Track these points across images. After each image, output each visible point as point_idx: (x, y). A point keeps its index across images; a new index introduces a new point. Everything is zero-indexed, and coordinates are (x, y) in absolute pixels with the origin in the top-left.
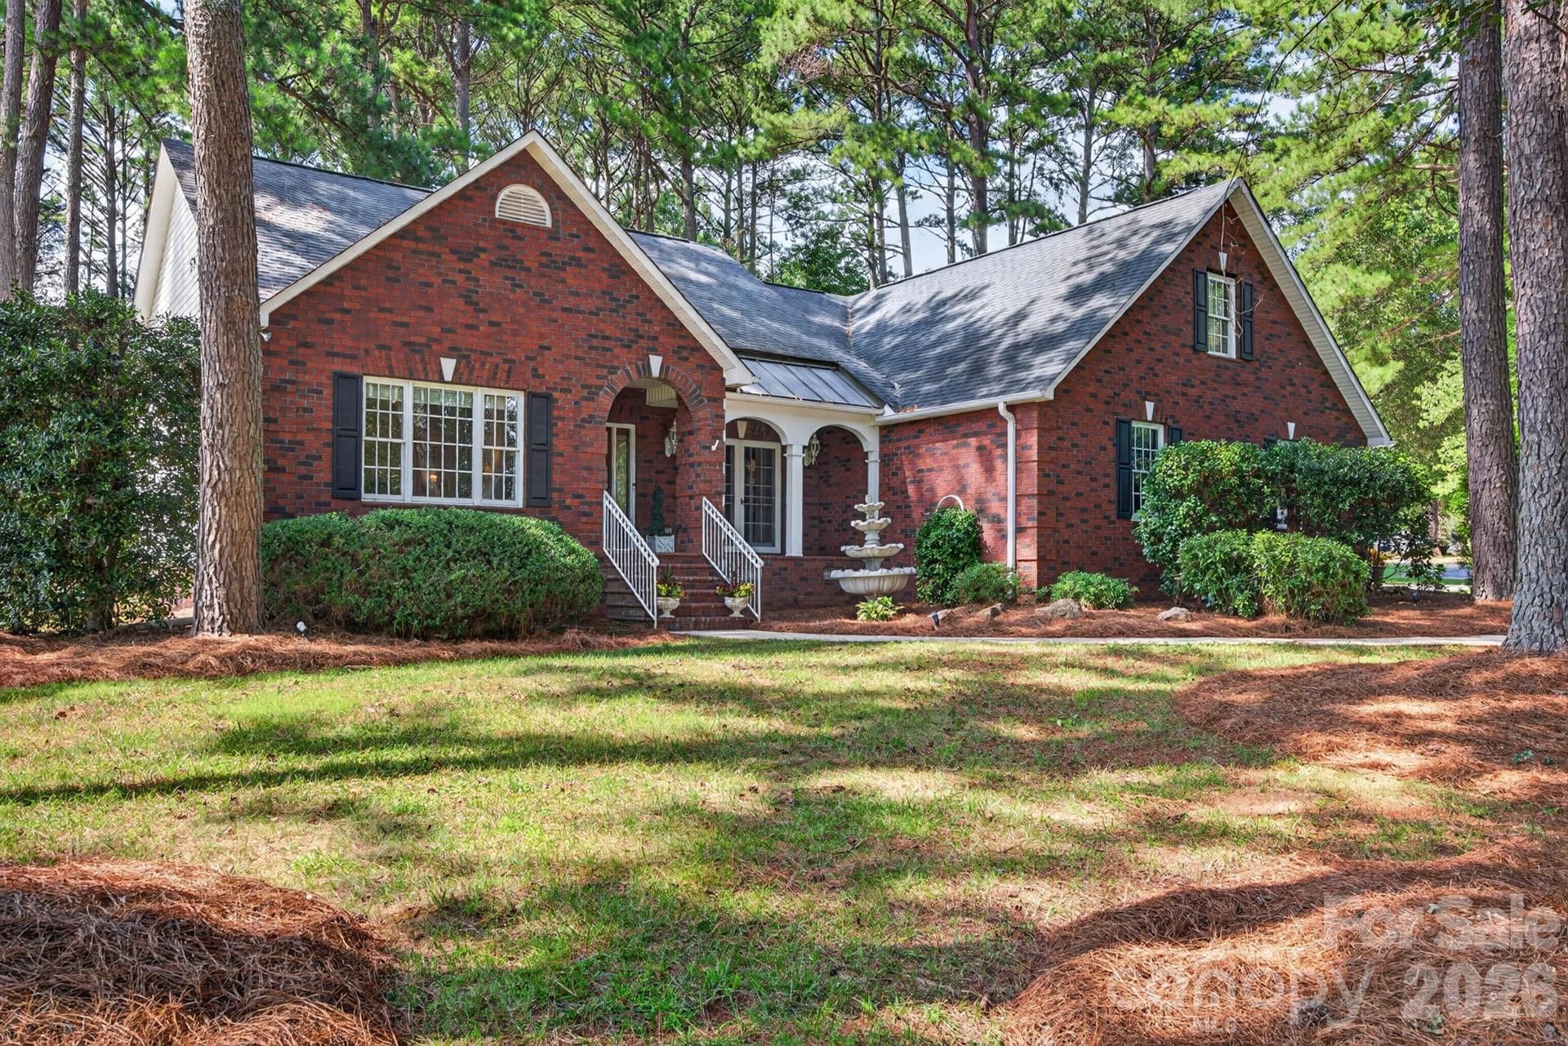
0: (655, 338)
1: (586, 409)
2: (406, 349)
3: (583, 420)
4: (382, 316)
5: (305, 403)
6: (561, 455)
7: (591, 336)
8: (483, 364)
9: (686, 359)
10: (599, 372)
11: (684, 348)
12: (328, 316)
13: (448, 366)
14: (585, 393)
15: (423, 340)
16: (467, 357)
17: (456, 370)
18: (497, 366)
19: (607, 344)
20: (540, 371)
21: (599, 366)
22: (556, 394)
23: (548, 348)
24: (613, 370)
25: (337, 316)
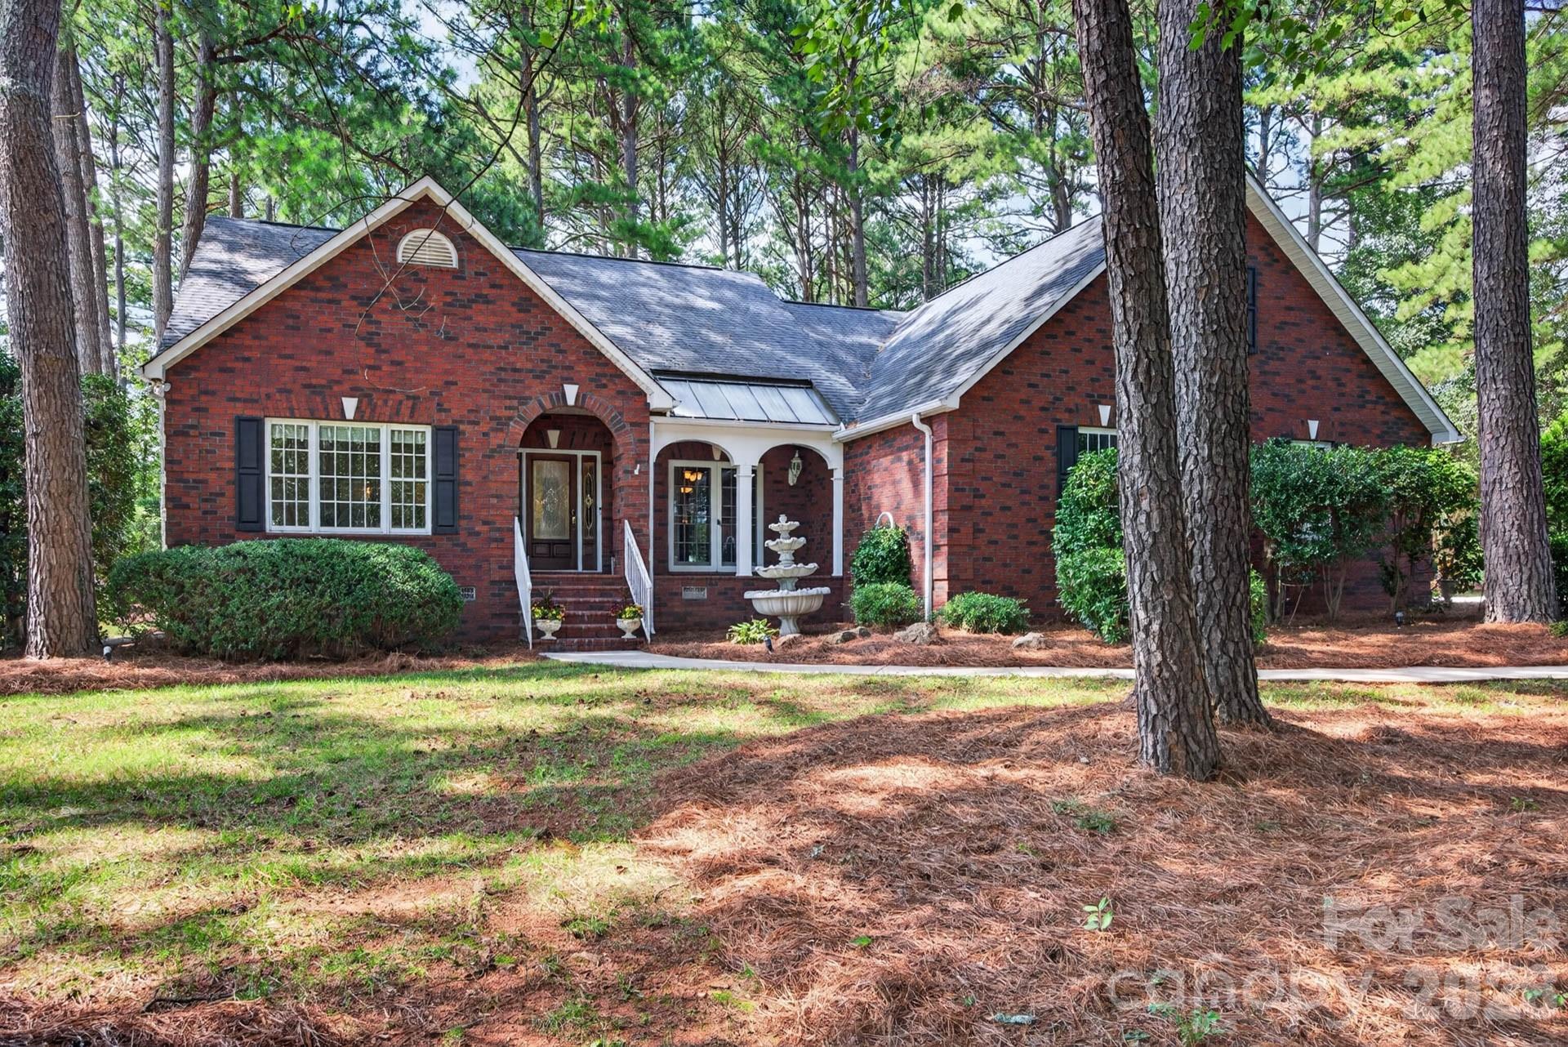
0: (570, 368)
1: (496, 440)
2: (307, 391)
3: (493, 451)
4: (283, 361)
5: (207, 445)
6: (469, 484)
7: (501, 369)
8: (386, 402)
9: (605, 386)
10: (508, 403)
11: (605, 375)
12: (229, 365)
13: (350, 405)
14: (494, 424)
15: (324, 382)
16: (369, 396)
17: (358, 408)
18: (401, 402)
19: (517, 376)
20: (446, 406)
21: (510, 398)
22: (462, 427)
23: (455, 383)
24: (524, 400)
25: (239, 365)
